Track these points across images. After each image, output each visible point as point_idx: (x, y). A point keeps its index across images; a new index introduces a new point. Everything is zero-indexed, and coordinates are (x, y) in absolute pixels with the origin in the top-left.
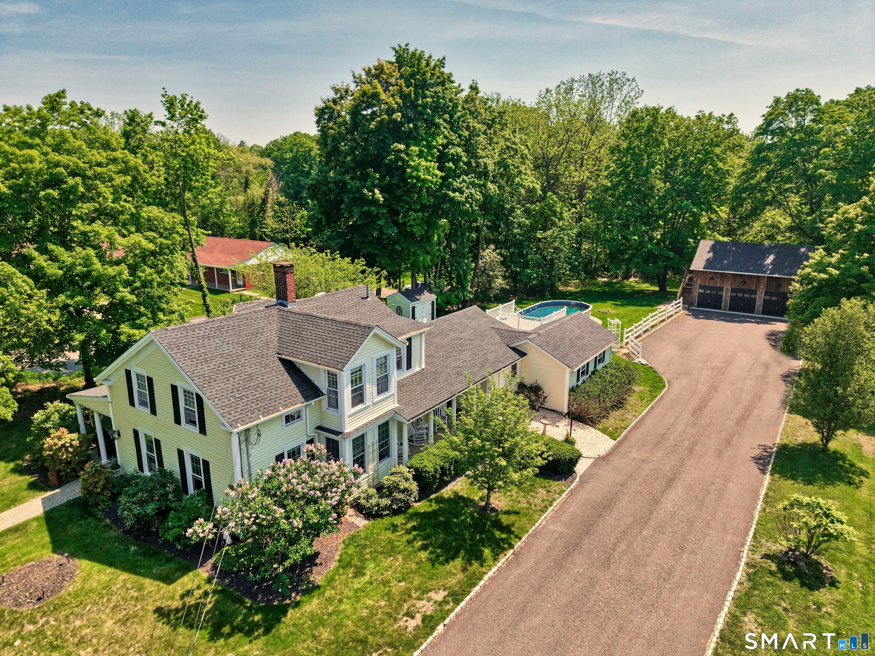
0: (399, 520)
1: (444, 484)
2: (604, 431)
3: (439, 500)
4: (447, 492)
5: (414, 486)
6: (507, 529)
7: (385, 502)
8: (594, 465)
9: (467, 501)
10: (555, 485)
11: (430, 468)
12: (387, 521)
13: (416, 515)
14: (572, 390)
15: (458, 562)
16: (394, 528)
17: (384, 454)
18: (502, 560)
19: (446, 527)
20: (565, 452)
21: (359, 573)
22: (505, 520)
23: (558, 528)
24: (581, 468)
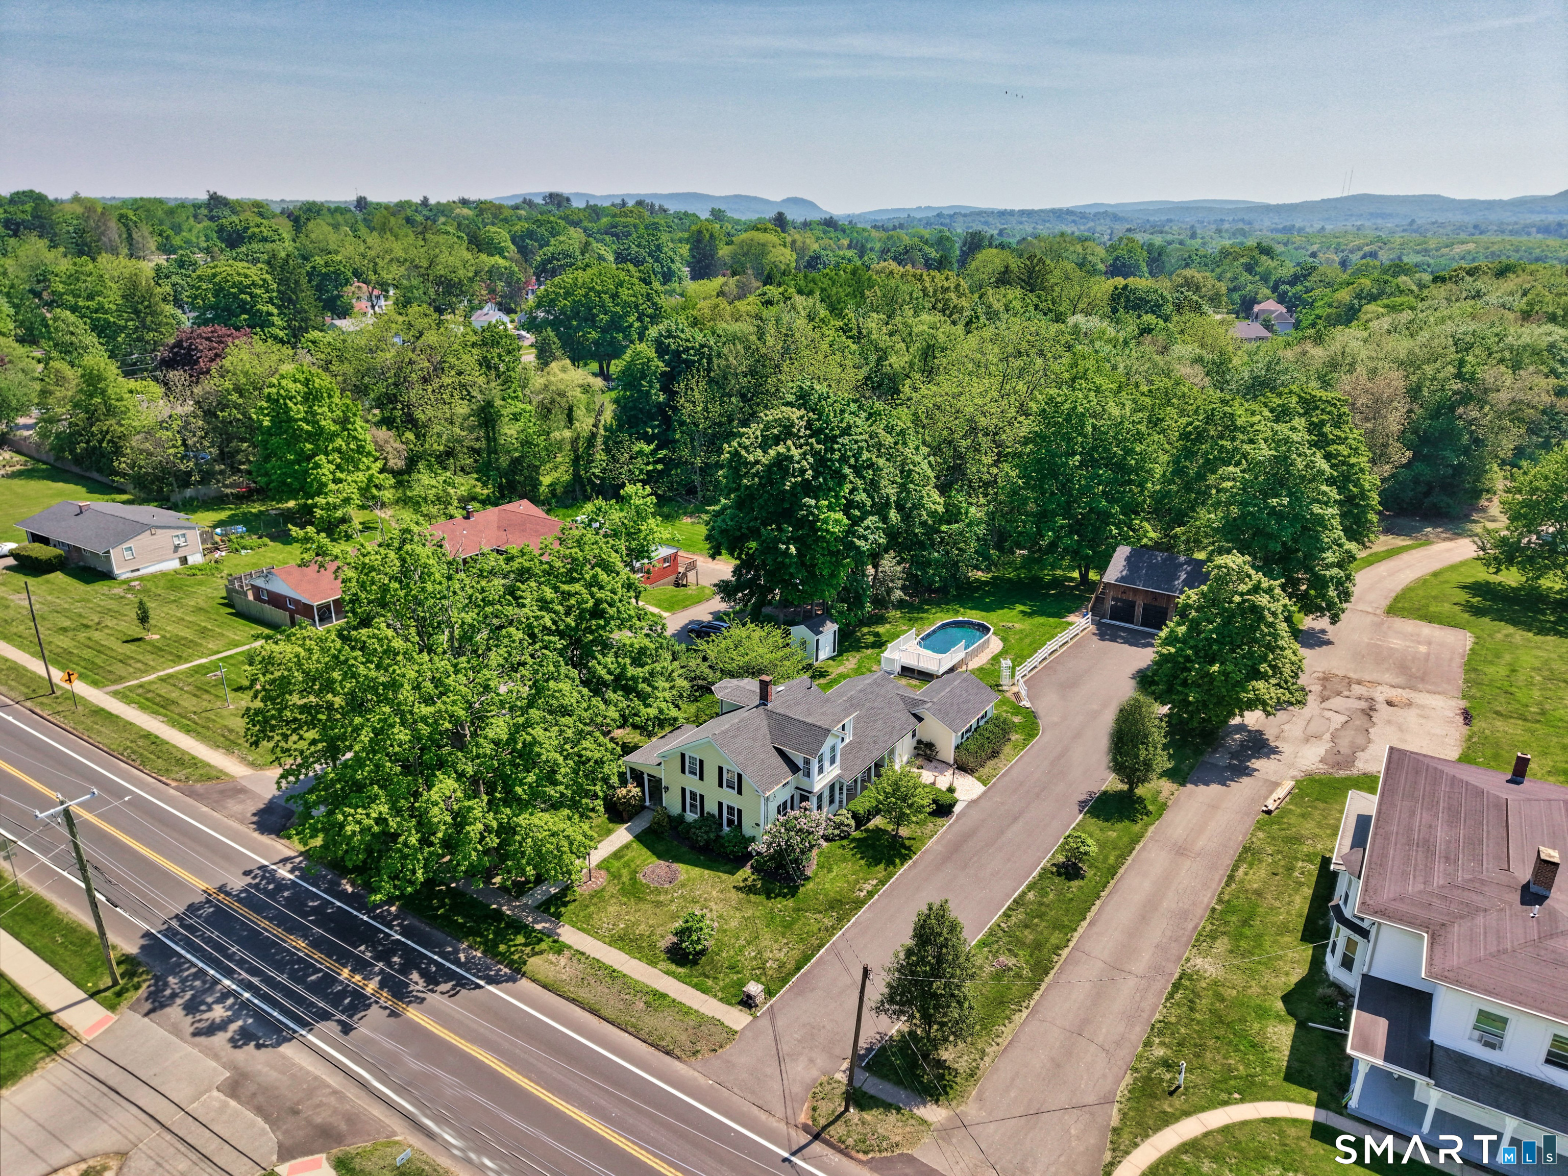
0: (845, 842)
1: (869, 820)
2: (979, 779)
3: (867, 830)
4: (871, 825)
5: (853, 823)
6: (909, 848)
7: (837, 832)
8: (967, 806)
9: (885, 832)
10: (940, 821)
11: (861, 811)
12: (838, 843)
13: (854, 840)
14: (957, 747)
15: (882, 866)
16: (843, 847)
17: (832, 801)
18: (906, 866)
19: (873, 847)
20: (946, 799)
21: (830, 870)
22: (907, 843)
23: (939, 848)
24: (957, 809)
